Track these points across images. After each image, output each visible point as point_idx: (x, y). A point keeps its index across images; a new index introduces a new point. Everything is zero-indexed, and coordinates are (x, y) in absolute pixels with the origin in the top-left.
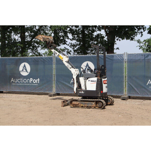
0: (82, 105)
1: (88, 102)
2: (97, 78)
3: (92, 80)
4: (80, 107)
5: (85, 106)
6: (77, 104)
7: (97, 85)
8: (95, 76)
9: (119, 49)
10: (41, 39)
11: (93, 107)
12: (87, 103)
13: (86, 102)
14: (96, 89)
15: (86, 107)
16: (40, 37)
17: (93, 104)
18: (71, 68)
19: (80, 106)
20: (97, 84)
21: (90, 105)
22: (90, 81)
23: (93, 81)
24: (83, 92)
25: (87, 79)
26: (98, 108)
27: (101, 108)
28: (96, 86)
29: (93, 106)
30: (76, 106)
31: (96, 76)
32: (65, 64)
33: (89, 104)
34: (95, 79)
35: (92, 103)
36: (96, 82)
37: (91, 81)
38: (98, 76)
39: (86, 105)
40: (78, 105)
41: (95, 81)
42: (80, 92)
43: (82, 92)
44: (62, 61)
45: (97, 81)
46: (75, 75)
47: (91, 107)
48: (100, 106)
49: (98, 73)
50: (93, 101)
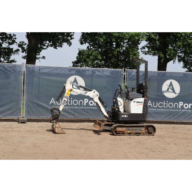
0: (129, 132)
1: (136, 128)
2: (144, 98)
3: (138, 101)
4: (126, 134)
5: (133, 133)
6: (123, 131)
7: (143, 107)
8: (141, 96)
11: (142, 133)
12: (135, 129)
13: (133, 128)
14: (143, 111)
15: (133, 134)
17: (143, 129)
19: (126, 133)
20: (144, 105)
21: (139, 131)
22: (136, 102)
23: (139, 102)
24: (127, 116)
25: (132, 100)
26: (147, 134)
27: (152, 134)
28: (143, 108)
29: (143, 132)
30: (119, 134)
31: (143, 97)
33: (138, 130)
34: (142, 100)
35: (142, 128)
36: (143, 104)
37: (137, 102)
38: (145, 96)
39: (134, 132)
40: (124, 132)
41: (142, 102)
42: (123, 116)
43: (125, 116)
45: (144, 102)
47: (139, 133)
48: (151, 132)
49: (145, 93)
50: (143, 126)
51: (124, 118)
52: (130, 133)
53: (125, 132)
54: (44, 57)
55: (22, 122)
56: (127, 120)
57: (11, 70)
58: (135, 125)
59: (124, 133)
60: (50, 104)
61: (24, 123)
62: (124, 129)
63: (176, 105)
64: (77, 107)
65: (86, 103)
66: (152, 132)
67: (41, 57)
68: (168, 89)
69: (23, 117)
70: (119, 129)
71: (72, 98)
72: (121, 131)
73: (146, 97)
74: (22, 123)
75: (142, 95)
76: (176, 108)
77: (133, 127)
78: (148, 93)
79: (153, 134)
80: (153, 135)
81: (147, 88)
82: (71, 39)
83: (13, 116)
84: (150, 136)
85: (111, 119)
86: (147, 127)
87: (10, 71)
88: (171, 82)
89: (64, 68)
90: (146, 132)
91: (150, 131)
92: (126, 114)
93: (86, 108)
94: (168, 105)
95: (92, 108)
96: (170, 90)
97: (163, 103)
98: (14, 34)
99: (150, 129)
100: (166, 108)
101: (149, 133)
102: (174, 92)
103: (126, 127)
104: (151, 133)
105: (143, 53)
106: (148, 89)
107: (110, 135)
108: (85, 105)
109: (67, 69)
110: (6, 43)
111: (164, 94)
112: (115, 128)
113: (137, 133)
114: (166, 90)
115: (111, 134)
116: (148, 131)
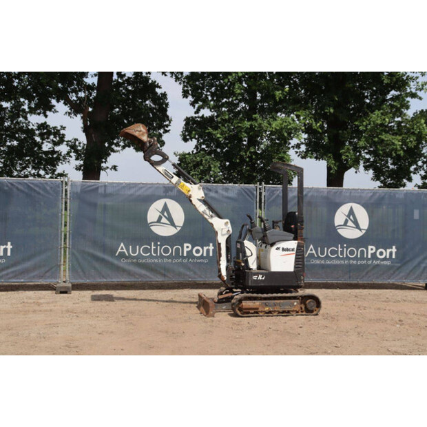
0: (267, 309)
1: (282, 301)
2: (296, 242)
3: (285, 247)
4: (261, 314)
5: (275, 311)
6: (255, 307)
7: (296, 258)
8: (292, 238)
9: (116, 170)
10: (143, 134)
11: (293, 311)
12: (280, 304)
13: (276, 301)
14: (295, 267)
15: (275, 314)
16: (139, 129)
17: (295, 304)
18: (212, 217)
19: (261, 312)
20: (296, 255)
21: (287, 308)
22: (281, 249)
23: (287, 250)
24: (263, 277)
25: (272, 245)
26: (304, 313)
28: (296, 261)
29: (295, 309)
30: (249, 313)
31: (295, 239)
32: (197, 206)
33: (286, 305)
34: (293, 244)
35: (293, 301)
36: (295, 252)
37: (283, 250)
38: (299, 238)
39: (277, 308)
40: (258, 309)
41: (293, 250)
42: (255, 278)
43: (260, 277)
44: (190, 197)
45: (297, 249)
46: (223, 235)
47: (289, 312)
48: (311, 309)
49: (299, 231)
50: (295, 298)
51: (257, 281)
52: (270, 312)
53: (260, 310)
54: (115, 168)
55: (62, 290)
56: (262, 285)
57: (41, 192)
58: (279, 295)
59: (257, 313)
60: (117, 255)
61: (66, 292)
62: (257, 303)
63: (362, 251)
64: (170, 261)
65: (187, 252)
66: (315, 308)
67: (110, 167)
68: (346, 222)
69: (64, 282)
70: (246, 304)
71: (159, 243)
72: (251, 307)
73: (302, 239)
74: (61, 293)
75: (293, 235)
76: (362, 258)
77: (275, 298)
78: (304, 231)
79: (315, 313)
80: (317, 315)
81: (302, 221)
82: (164, 133)
83: (45, 279)
84: (309, 317)
85: (232, 284)
86: (304, 299)
87: (39, 193)
88: (351, 208)
89: (143, 184)
90: (301, 309)
91: (311, 306)
92: (261, 274)
93: (188, 260)
94: (347, 252)
95: (199, 261)
96: (350, 223)
97: (338, 248)
98: (62, 126)
99: (309, 302)
100: (343, 259)
101: (309, 311)
102: (358, 227)
103: (261, 299)
104: (312, 311)
105: (299, 156)
106: (304, 224)
107: (229, 317)
108: (185, 255)
109: (149, 186)
110: (49, 142)
111: (339, 230)
112: (240, 301)
113: (284, 312)
114: (342, 224)
115: (231, 315)
116: (306, 307)
